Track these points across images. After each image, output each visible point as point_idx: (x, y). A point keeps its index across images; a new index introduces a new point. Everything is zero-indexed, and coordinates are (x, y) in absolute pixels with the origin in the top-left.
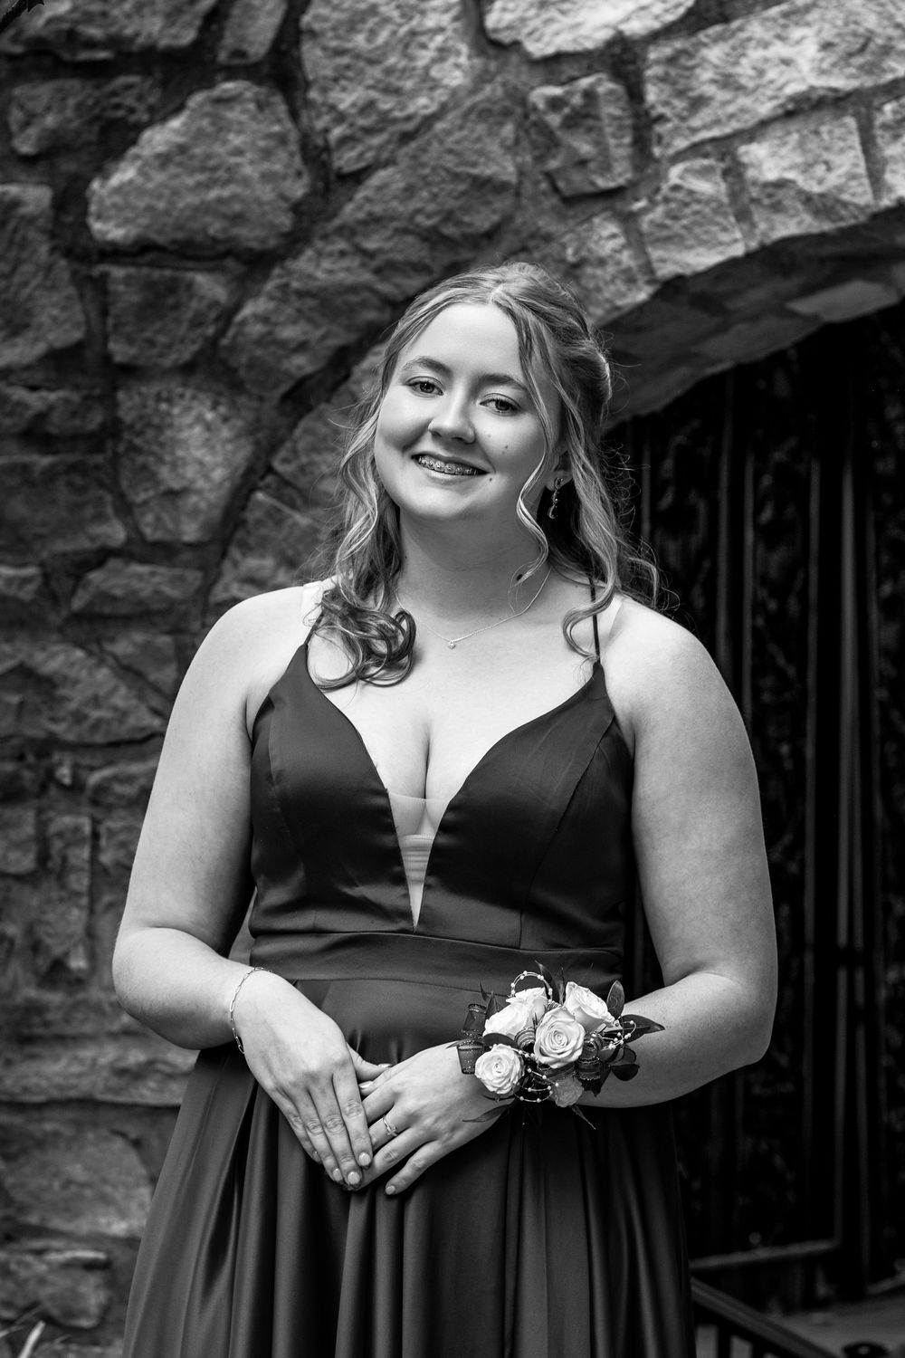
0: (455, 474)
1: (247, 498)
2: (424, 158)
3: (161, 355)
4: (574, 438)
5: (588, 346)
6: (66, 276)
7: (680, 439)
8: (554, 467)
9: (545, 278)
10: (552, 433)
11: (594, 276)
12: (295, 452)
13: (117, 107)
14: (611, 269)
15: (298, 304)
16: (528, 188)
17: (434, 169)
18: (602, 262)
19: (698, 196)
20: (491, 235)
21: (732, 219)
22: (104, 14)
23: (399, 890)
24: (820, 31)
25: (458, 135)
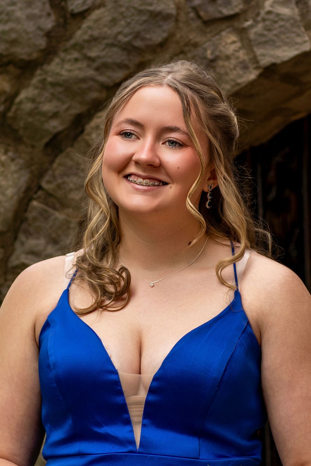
0: (149, 186)
1: (28, 205)
2: (121, 2)
4: (218, 161)
5: (224, 107)
7: (278, 159)
8: (207, 178)
9: (197, 68)
10: (205, 159)
11: (223, 66)
12: (54, 176)
15: (52, 90)
16: (183, 17)
17: (128, 8)
18: (228, 58)
19: (282, 17)
20: (162, 45)
21: (303, 29)
23: (127, 428)
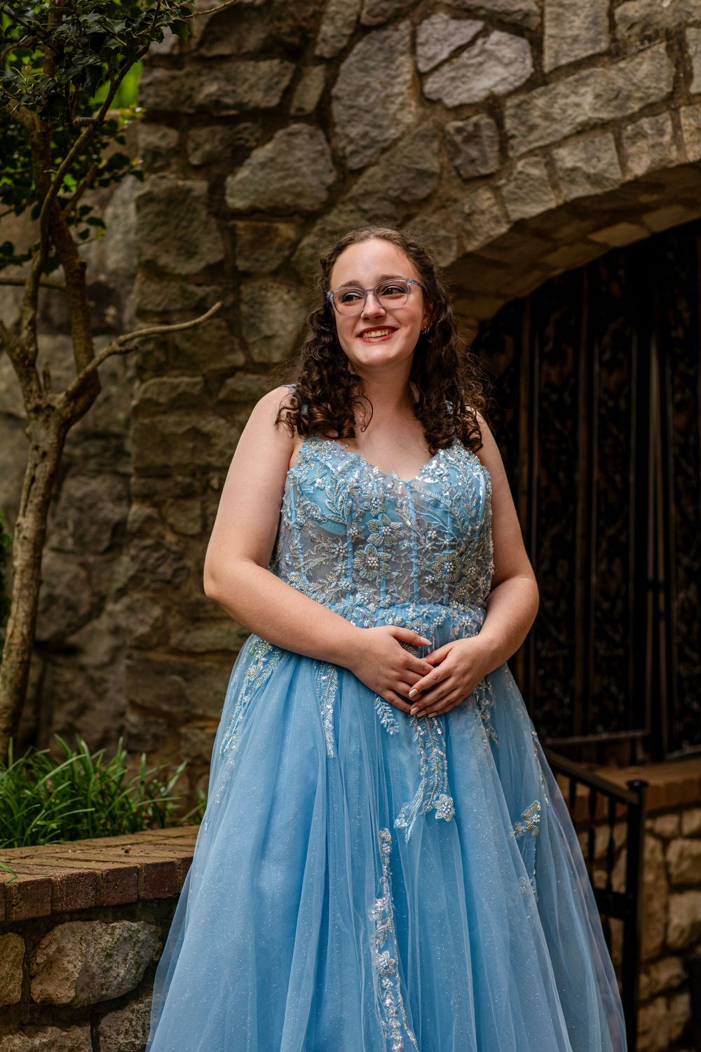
2: (393, 161)
3: (262, 266)
6: (215, 226)
11: (478, 220)
13: (241, 139)
15: (329, 238)
16: (445, 175)
18: (483, 212)
19: (532, 177)
20: (427, 200)
21: (550, 188)
22: (234, 92)
24: (595, 88)
25: (409, 148)
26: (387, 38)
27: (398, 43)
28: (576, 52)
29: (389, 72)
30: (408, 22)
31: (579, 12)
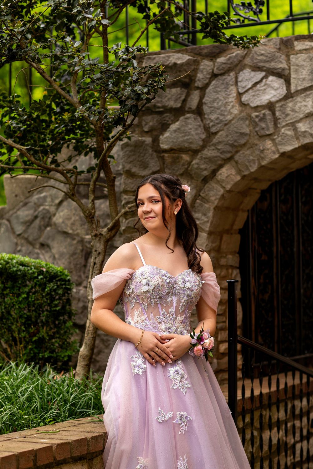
1: (195, 201)
2: (230, 129)
3: (176, 172)
6: (155, 156)
11: (266, 152)
12: (205, 191)
13: (165, 120)
14: (270, 151)
15: (204, 160)
16: (252, 134)
18: (268, 149)
19: (288, 135)
20: (244, 145)
21: (295, 139)
22: (161, 101)
24: (312, 99)
25: (237, 124)
26: (225, 79)
27: (230, 81)
28: (304, 85)
29: (226, 93)
30: (234, 73)
31: (305, 68)
